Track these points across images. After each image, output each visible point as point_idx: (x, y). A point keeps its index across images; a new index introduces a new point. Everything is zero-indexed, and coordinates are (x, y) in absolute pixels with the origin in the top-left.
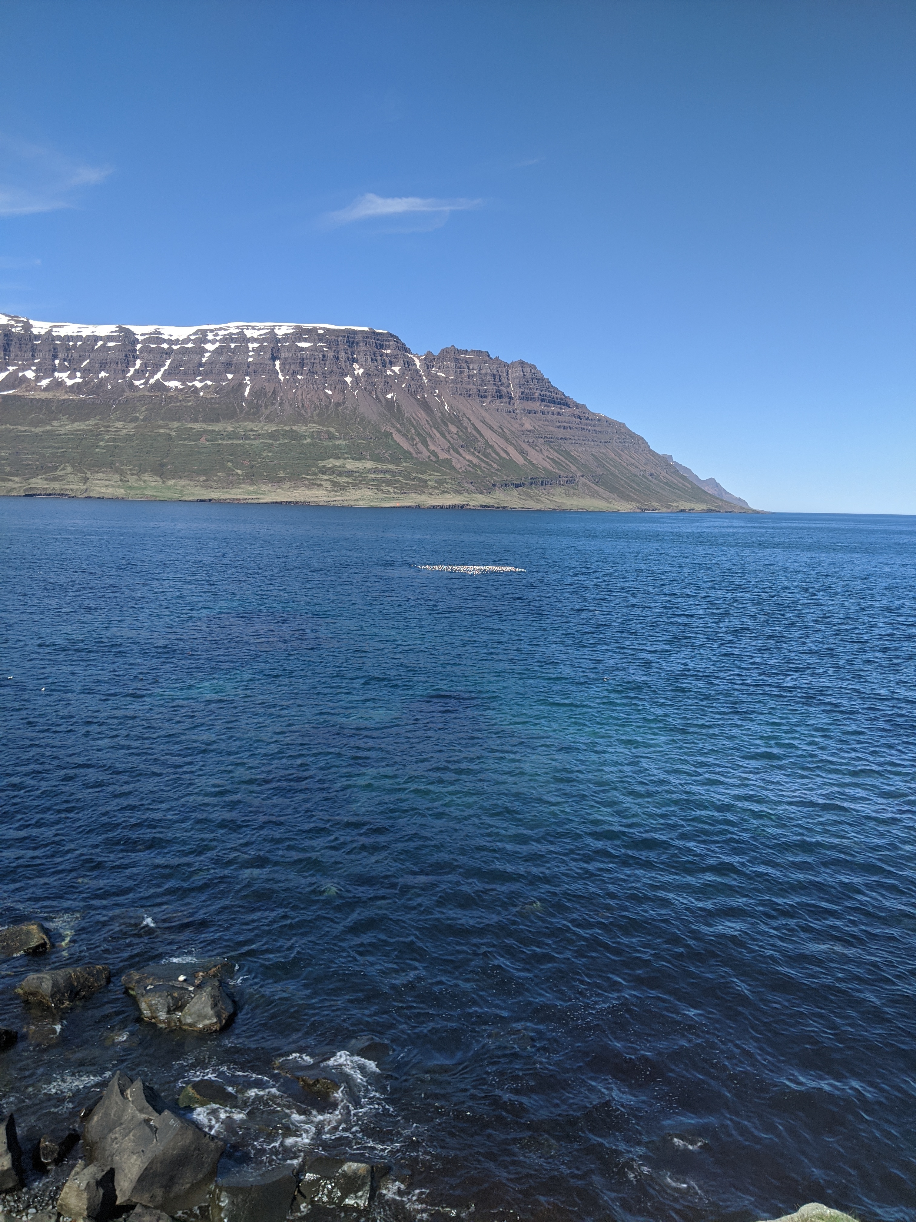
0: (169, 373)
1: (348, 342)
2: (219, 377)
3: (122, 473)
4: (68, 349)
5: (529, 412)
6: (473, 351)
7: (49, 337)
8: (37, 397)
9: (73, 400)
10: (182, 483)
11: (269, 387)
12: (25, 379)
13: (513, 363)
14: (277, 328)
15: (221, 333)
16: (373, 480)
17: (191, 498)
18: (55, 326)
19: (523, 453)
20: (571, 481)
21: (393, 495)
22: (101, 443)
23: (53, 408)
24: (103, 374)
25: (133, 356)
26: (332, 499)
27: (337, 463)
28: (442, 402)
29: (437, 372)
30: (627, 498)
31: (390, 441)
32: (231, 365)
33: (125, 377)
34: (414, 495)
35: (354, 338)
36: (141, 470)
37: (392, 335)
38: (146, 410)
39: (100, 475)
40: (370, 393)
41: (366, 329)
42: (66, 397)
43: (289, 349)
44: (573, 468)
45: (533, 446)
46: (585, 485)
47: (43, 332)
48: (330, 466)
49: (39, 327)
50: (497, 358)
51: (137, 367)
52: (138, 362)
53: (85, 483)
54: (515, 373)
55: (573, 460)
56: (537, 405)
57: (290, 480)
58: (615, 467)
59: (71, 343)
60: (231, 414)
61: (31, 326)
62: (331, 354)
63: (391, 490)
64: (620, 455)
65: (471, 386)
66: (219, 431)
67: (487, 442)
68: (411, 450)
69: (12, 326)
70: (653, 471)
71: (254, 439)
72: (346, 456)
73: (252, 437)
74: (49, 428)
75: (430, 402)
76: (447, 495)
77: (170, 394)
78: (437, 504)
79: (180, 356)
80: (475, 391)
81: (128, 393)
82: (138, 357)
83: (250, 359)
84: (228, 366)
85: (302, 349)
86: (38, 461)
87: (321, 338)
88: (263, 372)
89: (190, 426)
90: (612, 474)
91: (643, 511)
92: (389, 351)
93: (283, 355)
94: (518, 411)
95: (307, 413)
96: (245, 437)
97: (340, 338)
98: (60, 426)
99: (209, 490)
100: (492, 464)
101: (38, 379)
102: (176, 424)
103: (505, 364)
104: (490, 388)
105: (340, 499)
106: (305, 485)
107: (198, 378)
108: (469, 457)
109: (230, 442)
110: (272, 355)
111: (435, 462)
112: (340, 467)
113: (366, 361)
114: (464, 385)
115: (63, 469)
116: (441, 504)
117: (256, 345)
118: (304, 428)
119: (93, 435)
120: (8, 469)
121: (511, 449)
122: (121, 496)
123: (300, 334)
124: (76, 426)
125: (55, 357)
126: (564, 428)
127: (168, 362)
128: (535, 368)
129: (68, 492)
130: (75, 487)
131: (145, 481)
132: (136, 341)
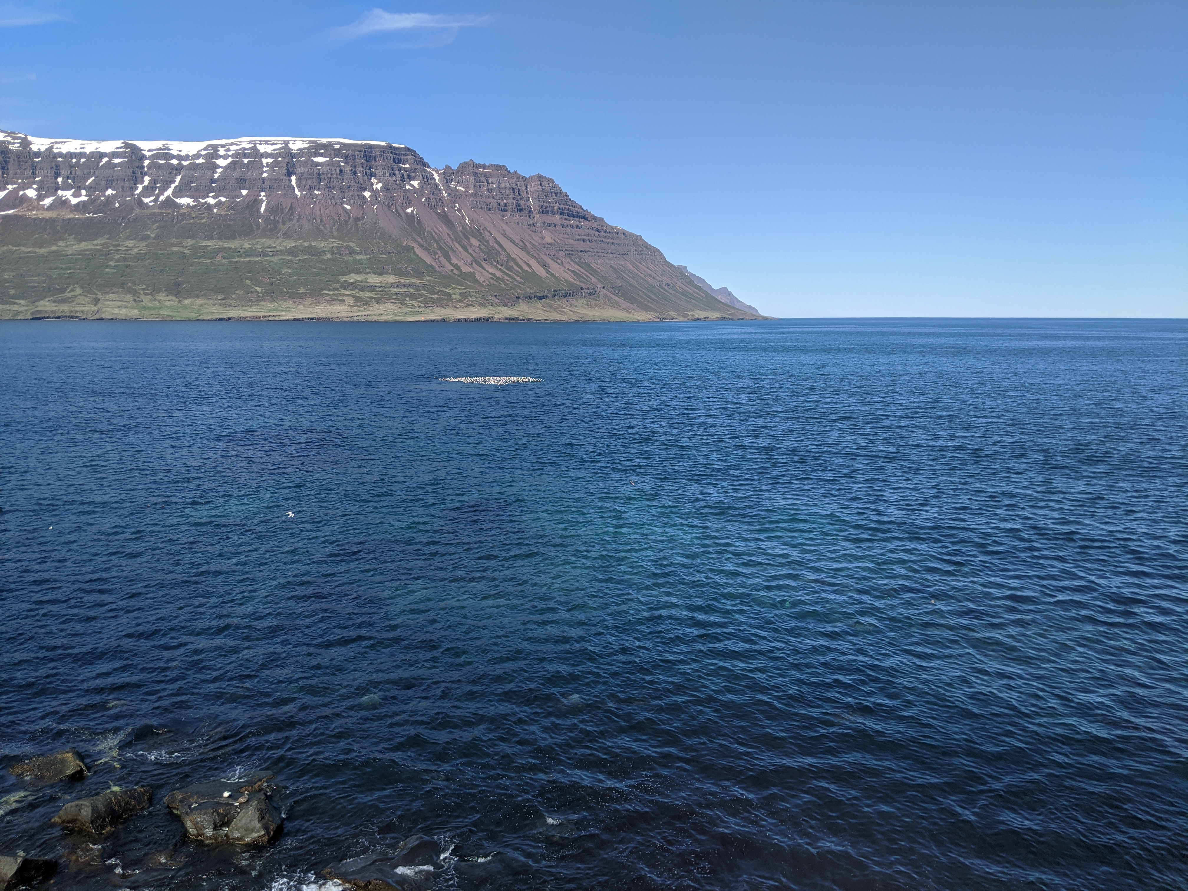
0: (180, 190)
1: (365, 156)
2: (233, 194)
3: (135, 293)
4: (72, 166)
5: (549, 225)
6: (491, 165)
7: (49, 155)
8: (41, 216)
9: (78, 219)
10: (199, 302)
11: (286, 204)
12: (25, 198)
13: (531, 177)
14: (291, 142)
15: (233, 148)
16: (396, 294)
17: (210, 317)
18: (56, 143)
19: (545, 265)
20: (593, 293)
21: (417, 309)
22: (112, 263)
23: (59, 228)
24: (109, 192)
25: (141, 173)
26: (355, 314)
27: (359, 278)
28: (463, 215)
29: (456, 186)
30: (647, 309)
31: (412, 256)
32: (245, 180)
33: (133, 195)
34: (438, 309)
35: (371, 152)
36: (155, 290)
37: (409, 150)
38: (158, 228)
39: (112, 296)
40: (390, 207)
41: (383, 143)
42: (71, 216)
43: (305, 164)
44: (594, 280)
45: (554, 258)
46: (606, 296)
47: (43, 149)
48: (352, 281)
49: (39, 144)
50: (516, 172)
51: (146, 183)
52: (147, 179)
53: (95, 305)
54: (534, 186)
55: (594, 272)
56: (556, 219)
57: (311, 296)
58: (633, 278)
59: (74, 160)
60: (248, 231)
61: (30, 143)
62: (348, 169)
63: (415, 303)
64: (638, 266)
65: (491, 200)
66: (235, 248)
67: (508, 255)
68: (434, 264)
69: (9, 143)
70: (670, 282)
71: (273, 255)
72: (368, 270)
73: (270, 254)
74: (54, 248)
75: (451, 215)
76: (472, 308)
77: (182, 211)
78: (462, 317)
79: (191, 172)
80: (495, 205)
81: (137, 211)
82: (146, 174)
83: (265, 175)
84: (242, 182)
85: (318, 164)
86: (45, 282)
87: (337, 153)
88: (279, 188)
89: (204, 243)
90: (631, 285)
91: (661, 320)
92: (407, 166)
93: (298, 171)
94: (538, 225)
95: (326, 229)
96: (263, 254)
97: (357, 153)
98: (67, 246)
99: (228, 308)
100: (515, 277)
101: (40, 198)
102: (190, 242)
103: (524, 178)
104: (510, 202)
105: (363, 314)
106: (327, 301)
107: (211, 195)
108: (492, 270)
109: (247, 259)
110: (288, 170)
111: (458, 276)
112: (361, 282)
113: (384, 175)
114: (484, 199)
115: (72, 290)
116: (466, 317)
117: (270, 160)
118: (323, 244)
119: (101, 255)
120: (12, 292)
121: (533, 262)
122: (135, 317)
123: (315, 149)
124: (84, 245)
125: (57, 175)
126: (584, 241)
127: (178, 179)
128: (553, 182)
129: (78, 314)
130: (86, 309)
131: (159, 301)
132: (143, 157)
